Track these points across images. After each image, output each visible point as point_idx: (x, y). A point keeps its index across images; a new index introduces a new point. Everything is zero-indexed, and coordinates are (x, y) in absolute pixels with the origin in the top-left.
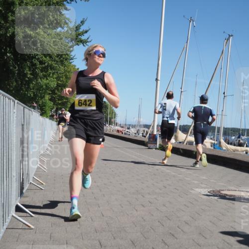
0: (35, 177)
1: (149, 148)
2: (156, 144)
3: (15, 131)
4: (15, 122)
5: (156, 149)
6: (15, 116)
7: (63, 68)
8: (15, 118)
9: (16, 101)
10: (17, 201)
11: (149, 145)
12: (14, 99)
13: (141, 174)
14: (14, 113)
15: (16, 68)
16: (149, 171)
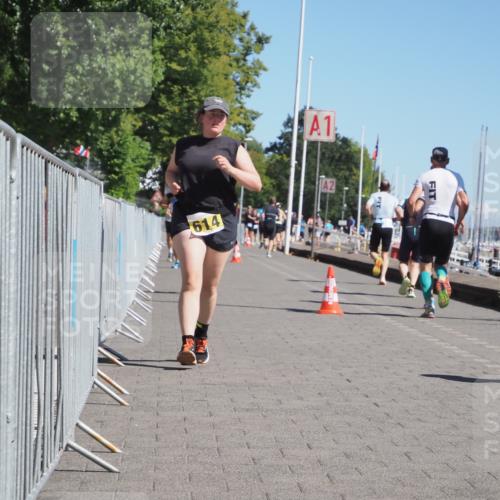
0: (82, 424)
3: (13, 251)
4: (14, 214)
6: (15, 193)
8: (14, 202)
12: (13, 131)
14: (12, 181)
15: (12, 13)
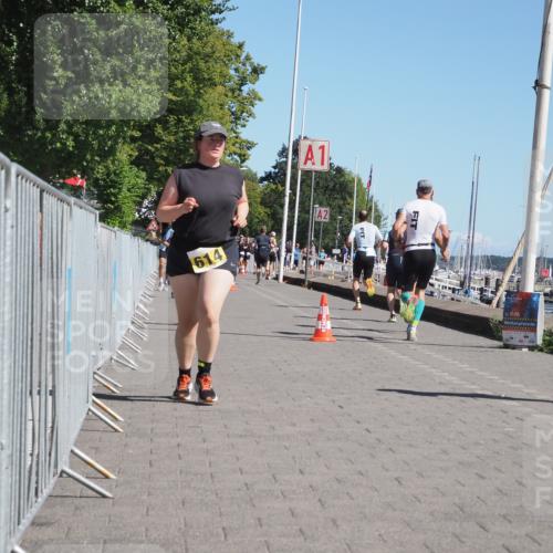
0: (77, 451)
1: (506, 346)
2: (534, 329)
3: (8, 279)
4: (8, 243)
5: (532, 348)
6: (9, 222)
7: (185, 41)
8: (9, 231)
9: (15, 167)
10: (13, 540)
11: (505, 334)
12: (7, 160)
13: (477, 444)
14: (6, 210)
15: (10, 43)
16: (507, 434)
